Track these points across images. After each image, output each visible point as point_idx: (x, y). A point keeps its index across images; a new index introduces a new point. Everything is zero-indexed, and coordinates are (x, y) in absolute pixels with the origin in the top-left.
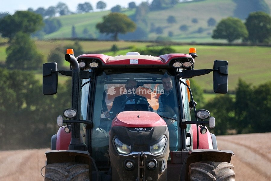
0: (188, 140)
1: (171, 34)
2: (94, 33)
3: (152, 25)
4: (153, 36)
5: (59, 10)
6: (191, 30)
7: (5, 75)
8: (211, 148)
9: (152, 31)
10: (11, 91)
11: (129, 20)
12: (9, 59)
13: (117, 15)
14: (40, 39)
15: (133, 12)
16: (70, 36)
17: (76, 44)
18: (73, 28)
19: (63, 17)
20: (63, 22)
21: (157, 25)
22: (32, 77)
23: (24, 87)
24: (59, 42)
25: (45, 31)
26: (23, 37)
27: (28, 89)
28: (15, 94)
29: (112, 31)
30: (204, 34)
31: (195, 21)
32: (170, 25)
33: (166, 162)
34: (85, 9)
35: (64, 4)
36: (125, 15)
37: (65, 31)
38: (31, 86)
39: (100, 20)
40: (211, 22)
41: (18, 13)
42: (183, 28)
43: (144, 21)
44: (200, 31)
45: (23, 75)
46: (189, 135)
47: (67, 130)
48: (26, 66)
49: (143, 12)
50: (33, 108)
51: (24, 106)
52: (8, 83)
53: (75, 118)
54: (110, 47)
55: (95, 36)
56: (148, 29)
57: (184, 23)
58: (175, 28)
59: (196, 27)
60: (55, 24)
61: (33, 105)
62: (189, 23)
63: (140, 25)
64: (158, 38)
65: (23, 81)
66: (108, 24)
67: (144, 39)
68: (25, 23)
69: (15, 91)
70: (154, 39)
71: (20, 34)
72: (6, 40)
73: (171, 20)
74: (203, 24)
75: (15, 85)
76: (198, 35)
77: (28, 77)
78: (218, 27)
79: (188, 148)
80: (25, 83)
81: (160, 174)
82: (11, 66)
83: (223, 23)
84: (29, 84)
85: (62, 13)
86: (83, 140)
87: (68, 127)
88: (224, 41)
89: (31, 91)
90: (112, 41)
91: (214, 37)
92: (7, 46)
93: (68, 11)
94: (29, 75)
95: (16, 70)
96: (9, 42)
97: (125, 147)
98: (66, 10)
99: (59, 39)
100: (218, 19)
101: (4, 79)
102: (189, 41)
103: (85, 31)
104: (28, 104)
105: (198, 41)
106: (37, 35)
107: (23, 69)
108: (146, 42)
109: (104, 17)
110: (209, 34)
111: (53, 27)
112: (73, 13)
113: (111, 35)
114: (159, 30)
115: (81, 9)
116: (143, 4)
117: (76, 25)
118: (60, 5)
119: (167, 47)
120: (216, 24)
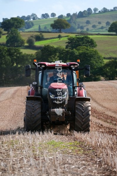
0: (76, 93)
1: (88, 29)
2: (50, 29)
3: (79, 25)
4: (79, 30)
5: (32, 17)
6: (98, 27)
7: (5, 50)
8: (84, 96)
9: (78, 28)
10: (8, 57)
11: (67, 22)
12: (8, 42)
13: (61, 20)
14: (23, 32)
15: (69, 18)
16: (38, 30)
17: (41, 34)
18: (40, 26)
19: (35, 20)
20: (34, 23)
21: (81, 25)
22: (19, 51)
23: (15, 55)
24: (32, 33)
25: (25, 28)
26: (15, 30)
27: (17, 56)
28: (10, 59)
29: (59, 28)
30: (104, 30)
31: (100, 23)
32: (87, 25)
33: (67, 101)
34: (45, 17)
35: (35, 14)
36: (65, 20)
37: (35, 28)
38: (18, 55)
39: (53, 23)
40: (108, 23)
41: (12, 18)
42: (94, 26)
43: (75, 23)
44: (102, 28)
45: (14, 49)
46: (76, 91)
47: (34, 89)
48: (16, 45)
49: (74, 18)
50: (19, 66)
51: (15, 65)
52: (7, 53)
53: (36, 85)
54: (57, 36)
55: (50, 31)
56: (77, 27)
57: (94, 24)
58: (90, 26)
59: (100, 26)
60: (31, 24)
61: (19, 65)
62: (97, 24)
63: (72, 25)
64: (81, 31)
65: (14, 53)
66: (57, 24)
67: (74, 32)
68: (16, 24)
69: (10, 57)
70: (79, 32)
71: (13, 29)
72: (6, 32)
73: (88, 22)
74: (104, 24)
75: (11, 55)
76: (101, 30)
77: (17, 51)
78: (111, 26)
79: (76, 96)
80: (15, 54)
81: (65, 105)
82: (9, 45)
83: (114, 24)
84: (17, 54)
85: (34, 19)
86: (39, 92)
87: (34, 88)
88: (114, 33)
89: (18, 57)
90: (58, 33)
91: (109, 31)
92: (6, 35)
93: (37, 18)
94: (17, 49)
95: (11, 47)
96: (8, 33)
97: (53, 95)
98: (36, 17)
99: (32, 32)
100: (111, 22)
101: (5, 51)
102: (97, 33)
103: (45, 28)
104: (17, 64)
105: (101, 33)
106: (21, 30)
107: (15, 47)
108: (75, 33)
109: (55, 21)
110: (106, 29)
111: (29, 25)
112: (39, 19)
113: (58, 30)
114: (82, 28)
115: (43, 17)
116: (74, 14)
117: (40, 25)
118: (33, 15)
119: (86, 36)
120: (110, 25)
